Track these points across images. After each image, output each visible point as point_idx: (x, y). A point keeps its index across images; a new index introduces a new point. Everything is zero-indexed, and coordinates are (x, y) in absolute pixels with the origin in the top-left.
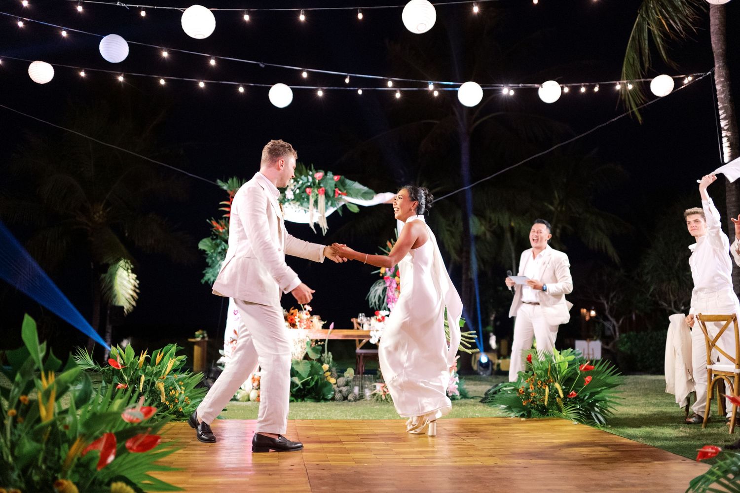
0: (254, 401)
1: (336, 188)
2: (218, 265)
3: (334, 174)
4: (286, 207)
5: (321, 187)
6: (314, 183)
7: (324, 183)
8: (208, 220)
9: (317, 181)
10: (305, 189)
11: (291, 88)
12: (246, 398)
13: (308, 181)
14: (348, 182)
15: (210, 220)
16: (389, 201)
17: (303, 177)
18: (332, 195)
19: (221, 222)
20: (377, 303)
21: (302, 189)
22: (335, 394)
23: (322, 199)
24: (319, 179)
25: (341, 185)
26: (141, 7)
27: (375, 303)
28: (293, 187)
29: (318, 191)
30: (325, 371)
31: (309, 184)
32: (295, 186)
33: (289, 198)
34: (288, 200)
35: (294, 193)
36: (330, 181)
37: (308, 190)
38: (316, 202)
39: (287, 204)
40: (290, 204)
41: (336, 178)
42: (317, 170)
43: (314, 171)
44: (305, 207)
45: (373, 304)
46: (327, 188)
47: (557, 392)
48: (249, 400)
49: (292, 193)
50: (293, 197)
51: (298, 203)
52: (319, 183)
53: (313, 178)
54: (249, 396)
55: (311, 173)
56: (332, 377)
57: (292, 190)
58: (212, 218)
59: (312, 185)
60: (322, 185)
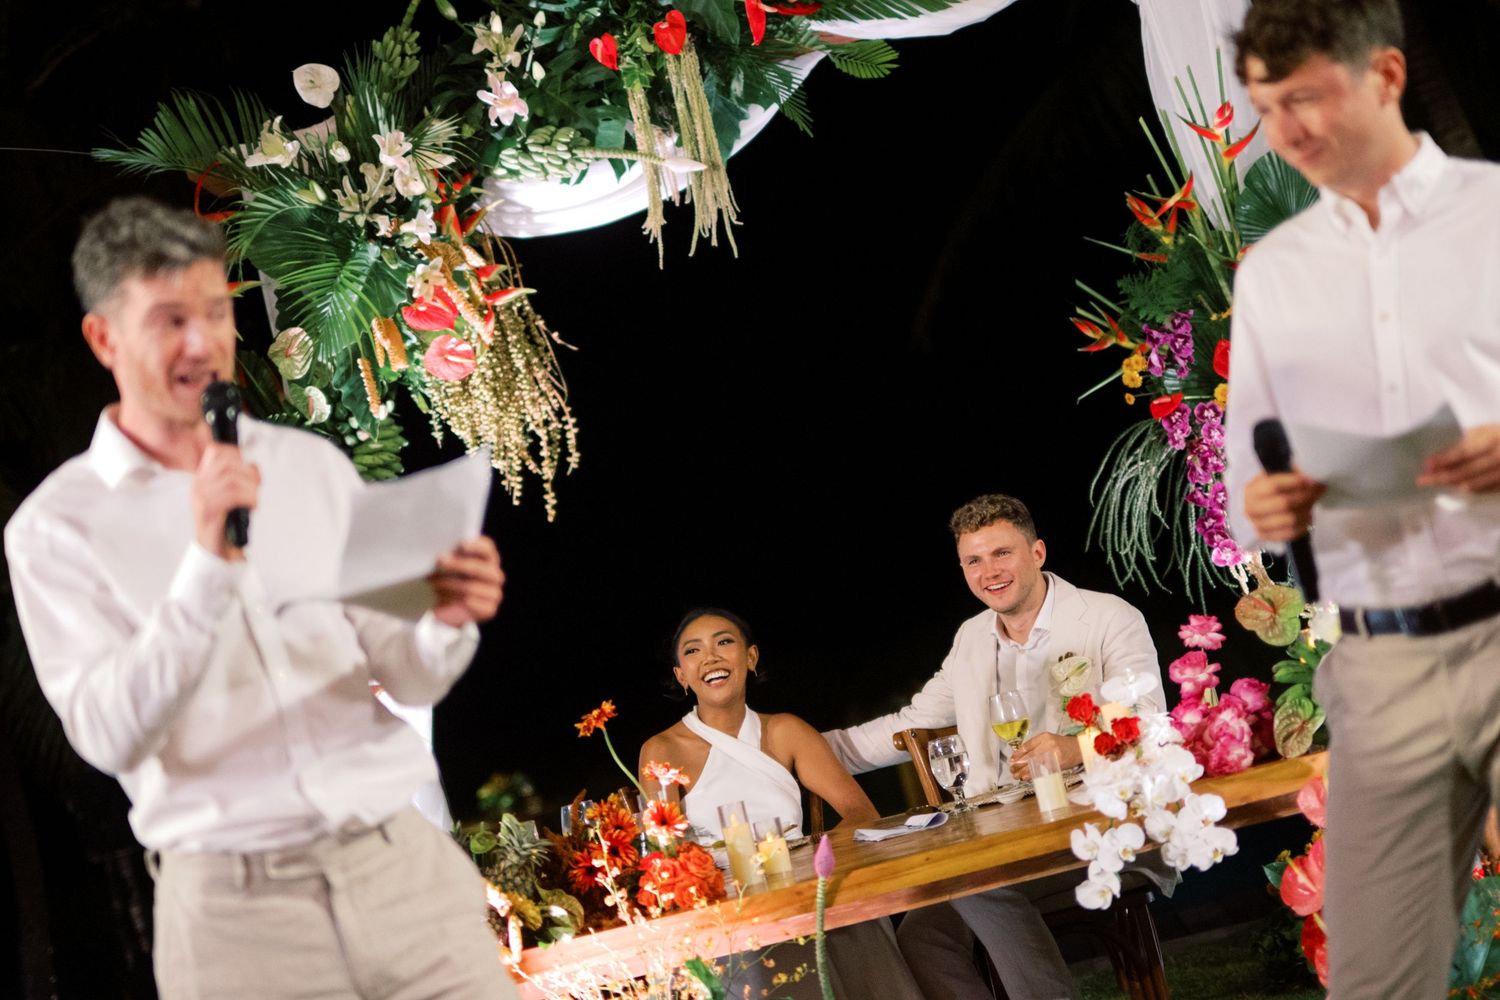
4: (512, 173)
5: (665, 12)
10: (583, 44)
18: (736, 39)
20: (1150, 558)
21: (568, 53)
23: (685, 74)
27: (1140, 559)
28: (514, 58)
29: (651, 38)
32: (518, 46)
34: (508, 135)
35: (525, 88)
37: (599, 46)
38: (660, 95)
39: (509, 157)
40: (525, 150)
49: (510, 89)
50: (522, 110)
51: (567, 135)
57: (513, 74)
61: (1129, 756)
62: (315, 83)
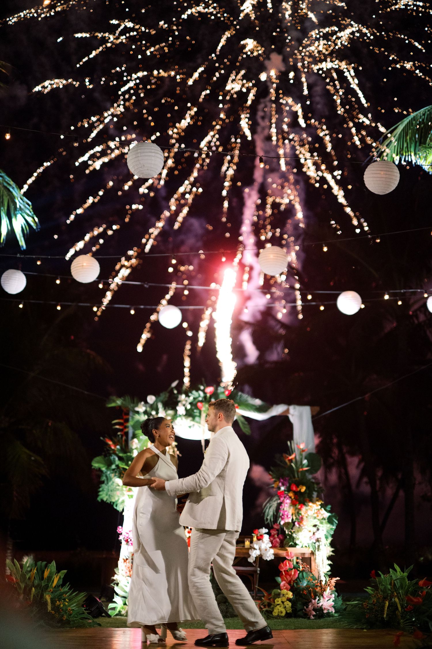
2: (111, 482)
6: (205, 397)
8: (102, 438)
9: (208, 395)
10: (197, 404)
13: (199, 396)
15: (104, 437)
16: (284, 412)
17: (194, 392)
19: (114, 438)
20: (272, 520)
21: (194, 404)
24: (210, 393)
28: (184, 402)
31: (200, 399)
32: (186, 401)
33: (181, 414)
34: (180, 416)
35: (186, 409)
37: (199, 404)
39: (179, 419)
40: (182, 419)
42: (208, 385)
43: (205, 385)
44: (197, 422)
45: (269, 521)
49: (183, 408)
50: (184, 412)
51: (190, 418)
52: (211, 397)
53: (205, 393)
55: (202, 388)
57: (184, 405)
58: (106, 435)
61: (261, 541)
62: (151, 399)
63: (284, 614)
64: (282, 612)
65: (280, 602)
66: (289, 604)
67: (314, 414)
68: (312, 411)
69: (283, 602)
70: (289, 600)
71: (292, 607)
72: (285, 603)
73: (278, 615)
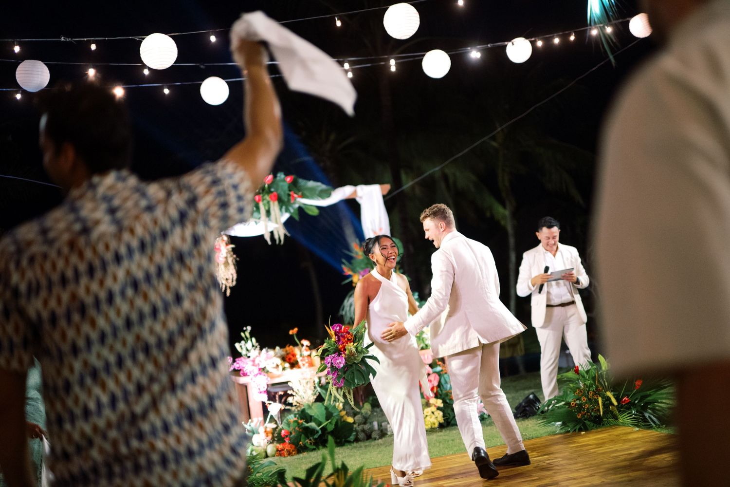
0: (274, 456)
1: (290, 191)
3: (286, 175)
5: (272, 192)
6: (263, 188)
7: (275, 186)
9: (266, 186)
11: (227, 82)
12: (264, 454)
14: (302, 182)
16: (350, 195)
22: (357, 435)
23: (275, 207)
24: (269, 183)
25: (294, 186)
26: (90, 40)
29: (269, 197)
30: (340, 410)
36: (281, 184)
41: (288, 179)
44: (256, 218)
46: (279, 192)
47: (609, 399)
48: (267, 456)
52: (269, 187)
54: (266, 452)
56: (348, 416)
59: (261, 191)
60: (272, 190)
63: (437, 425)
64: (434, 424)
65: (430, 413)
66: (440, 414)
67: (385, 193)
68: (382, 190)
69: (433, 413)
70: (439, 408)
71: (444, 416)
72: (435, 413)
73: (431, 427)
